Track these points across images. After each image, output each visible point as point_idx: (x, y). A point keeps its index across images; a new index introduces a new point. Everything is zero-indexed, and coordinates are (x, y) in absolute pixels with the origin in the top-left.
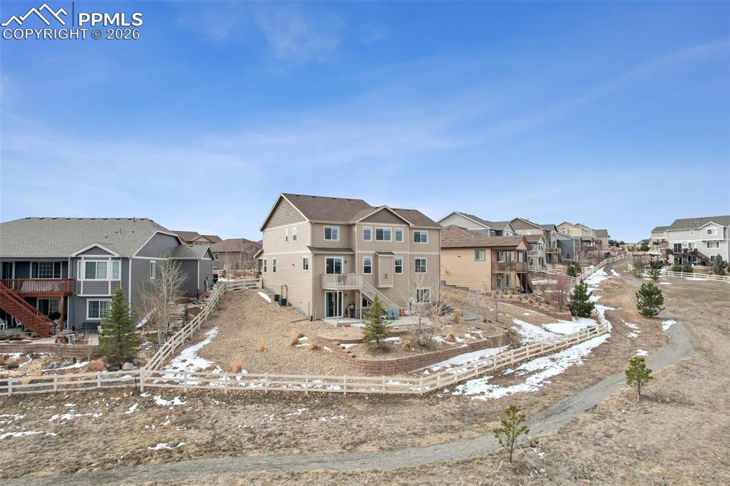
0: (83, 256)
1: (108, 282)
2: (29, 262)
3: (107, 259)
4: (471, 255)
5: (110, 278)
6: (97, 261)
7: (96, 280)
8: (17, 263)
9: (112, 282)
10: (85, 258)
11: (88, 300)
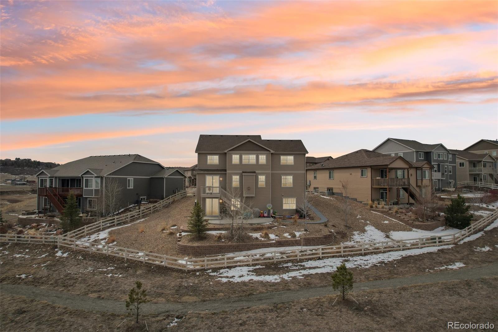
0: (84, 176)
1: (93, 189)
2: (75, 179)
3: (93, 177)
4: (358, 172)
5: (94, 187)
6: (89, 178)
7: (89, 188)
8: (71, 179)
9: (95, 190)
10: (85, 177)
11: (88, 199)
